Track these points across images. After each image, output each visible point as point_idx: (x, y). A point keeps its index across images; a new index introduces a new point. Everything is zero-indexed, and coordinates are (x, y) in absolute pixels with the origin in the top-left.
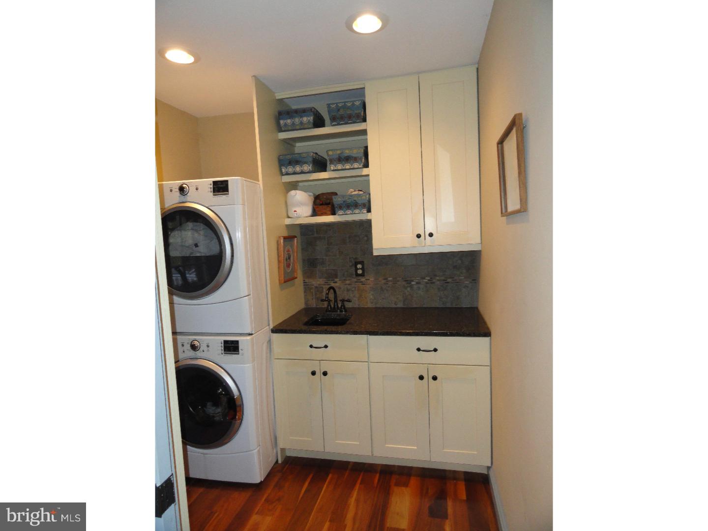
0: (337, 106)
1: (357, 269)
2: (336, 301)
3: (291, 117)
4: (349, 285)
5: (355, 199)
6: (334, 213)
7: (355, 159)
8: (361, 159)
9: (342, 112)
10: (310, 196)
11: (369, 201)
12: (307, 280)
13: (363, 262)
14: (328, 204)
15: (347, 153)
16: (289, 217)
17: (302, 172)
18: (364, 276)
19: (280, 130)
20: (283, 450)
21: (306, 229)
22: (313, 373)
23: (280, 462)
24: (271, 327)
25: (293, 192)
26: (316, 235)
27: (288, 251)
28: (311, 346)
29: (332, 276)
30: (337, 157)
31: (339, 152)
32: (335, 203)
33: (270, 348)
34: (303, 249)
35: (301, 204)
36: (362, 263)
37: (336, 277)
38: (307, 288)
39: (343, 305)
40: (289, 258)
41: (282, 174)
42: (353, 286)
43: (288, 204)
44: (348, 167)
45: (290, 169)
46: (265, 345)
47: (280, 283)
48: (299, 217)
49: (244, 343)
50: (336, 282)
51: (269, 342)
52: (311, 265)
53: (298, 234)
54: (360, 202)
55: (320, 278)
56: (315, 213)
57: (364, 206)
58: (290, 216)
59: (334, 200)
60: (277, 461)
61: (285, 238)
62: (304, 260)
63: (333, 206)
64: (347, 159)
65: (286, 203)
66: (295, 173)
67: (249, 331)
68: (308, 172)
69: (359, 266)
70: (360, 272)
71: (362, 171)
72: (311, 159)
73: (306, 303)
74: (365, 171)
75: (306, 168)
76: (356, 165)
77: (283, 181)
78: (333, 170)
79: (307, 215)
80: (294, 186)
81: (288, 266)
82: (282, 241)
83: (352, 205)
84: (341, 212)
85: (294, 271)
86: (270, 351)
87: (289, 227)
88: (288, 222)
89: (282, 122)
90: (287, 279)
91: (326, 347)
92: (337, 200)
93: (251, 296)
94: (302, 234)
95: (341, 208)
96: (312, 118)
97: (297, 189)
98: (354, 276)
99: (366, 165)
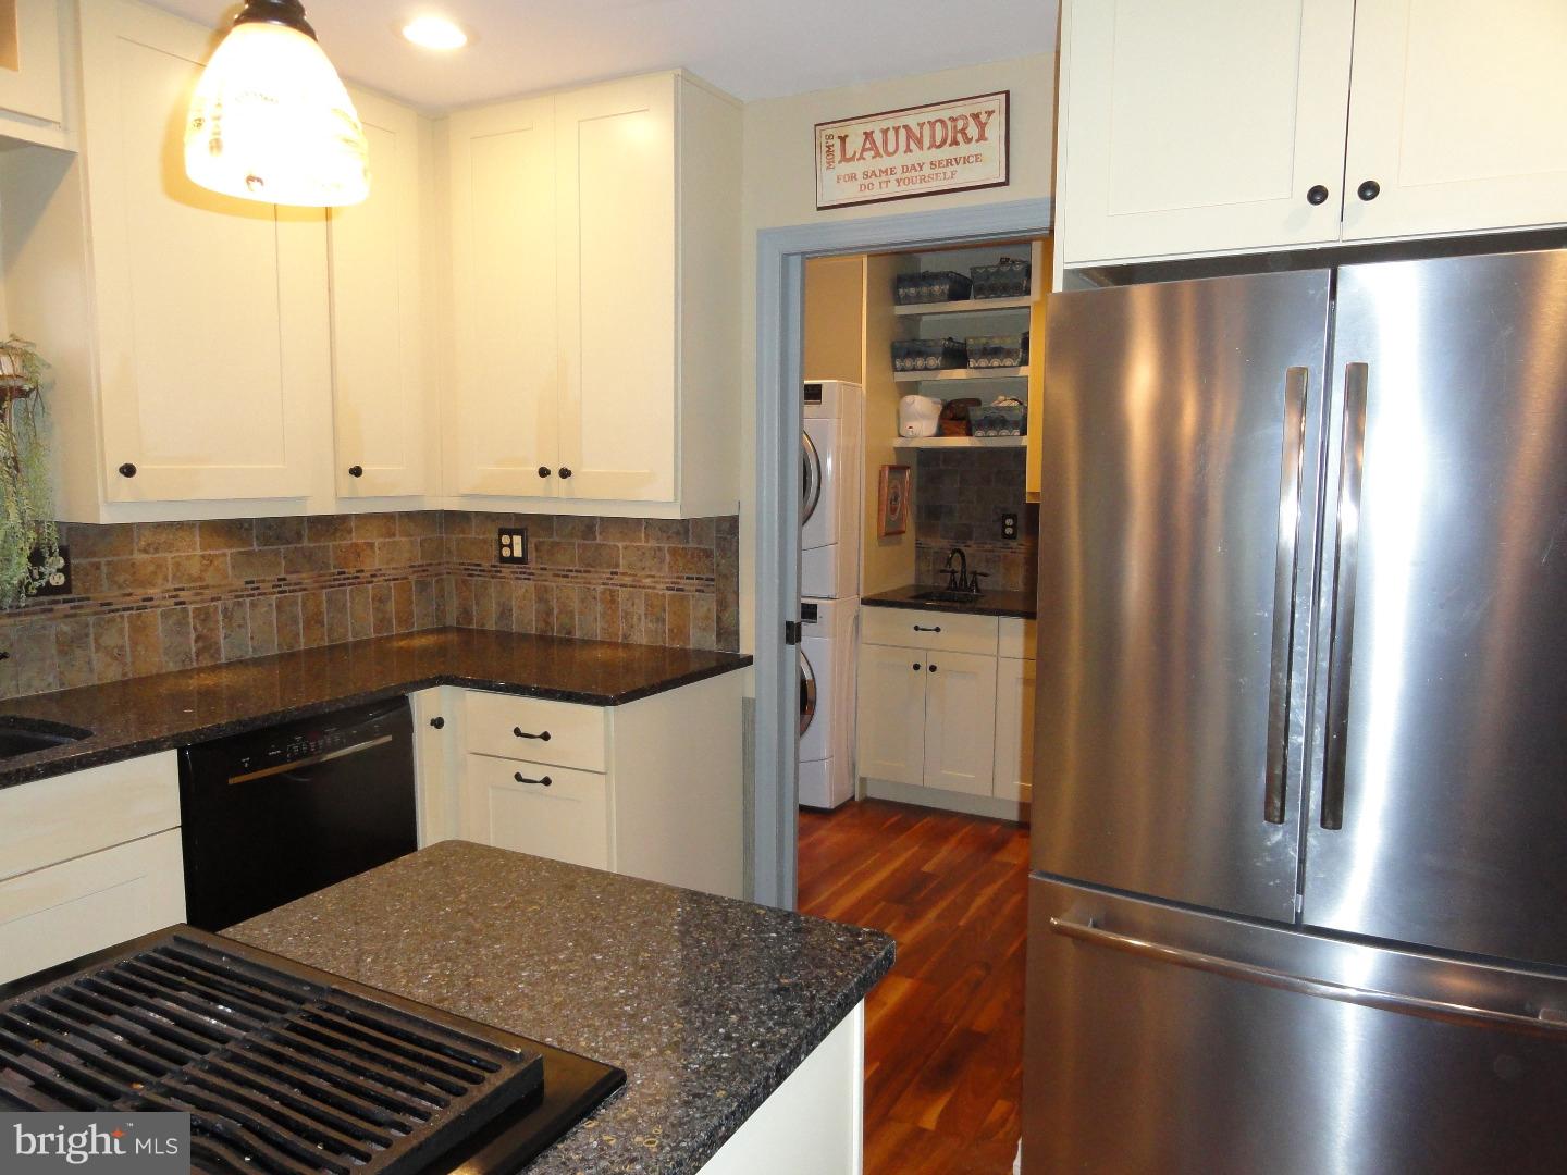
0: (986, 271)
1: (1005, 526)
2: (964, 572)
3: (916, 285)
4: (990, 551)
5: (1003, 413)
6: (969, 434)
7: (1009, 353)
8: (1017, 352)
9: (993, 280)
10: (934, 403)
11: (1025, 418)
12: (922, 540)
13: (1015, 515)
14: (963, 418)
15: (996, 343)
16: (900, 436)
17: (926, 369)
18: (1015, 538)
19: (898, 301)
20: (863, 780)
21: (927, 457)
22: (916, 667)
23: (857, 798)
24: (862, 595)
25: (909, 398)
26: (942, 467)
27: (896, 487)
28: (917, 628)
29: (965, 535)
30: (981, 347)
31: (984, 340)
32: (971, 418)
33: (857, 627)
34: (919, 489)
35: (923, 416)
36: (1014, 517)
37: (971, 539)
38: (921, 552)
39: (975, 582)
40: (896, 499)
41: (895, 370)
42: (996, 554)
43: (902, 414)
44: (996, 364)
45: (908, 363)
46: (851, 621)
47: (879, 537)
48: (914, 437)
49: (824, 609)
50: (968, 546)
51: (857, 618)
52: (930, 515)
53: (913, 462)
54: (1008, 418)
55: (943, 537)
56: (941, 433)
57: (1015, 425)
58: (902, 433)
59: (971, 414)
60: (853, 798)
61: (892, 468)
62: (919, 507)
63: (969, 422)
64: (996, 352)
65: (898, 413)
66: (914, 369)
67: (831, 594)
68: (937, 369)
69: (1009, 522)
70: (1009, 531)
71: (1018, 371)
72: (941, 350)
73: (918, 577)
74: (1024, 371)
75: (932, 362)
76: (1008, 362)
77: (898, 380)
78: (975, 368)
79: (928, 434)
80: (912, 388)
81: (893, 511)
82: (887, 472)
83: (997, 422)
84: (980, 433)
85: (901, 519)
86: (857, 632)
87: (899, 451)
88: (898, 443)
89: (901, 291)
90: (891, 533)
91: (938, 630)
92: (976, 414)
93: (838, 545)
94: (920, 463)
95: (980, 426)
96: (948, 287)
97: (917, 394)
98: (1000, 537)
99: (1025, 362)
